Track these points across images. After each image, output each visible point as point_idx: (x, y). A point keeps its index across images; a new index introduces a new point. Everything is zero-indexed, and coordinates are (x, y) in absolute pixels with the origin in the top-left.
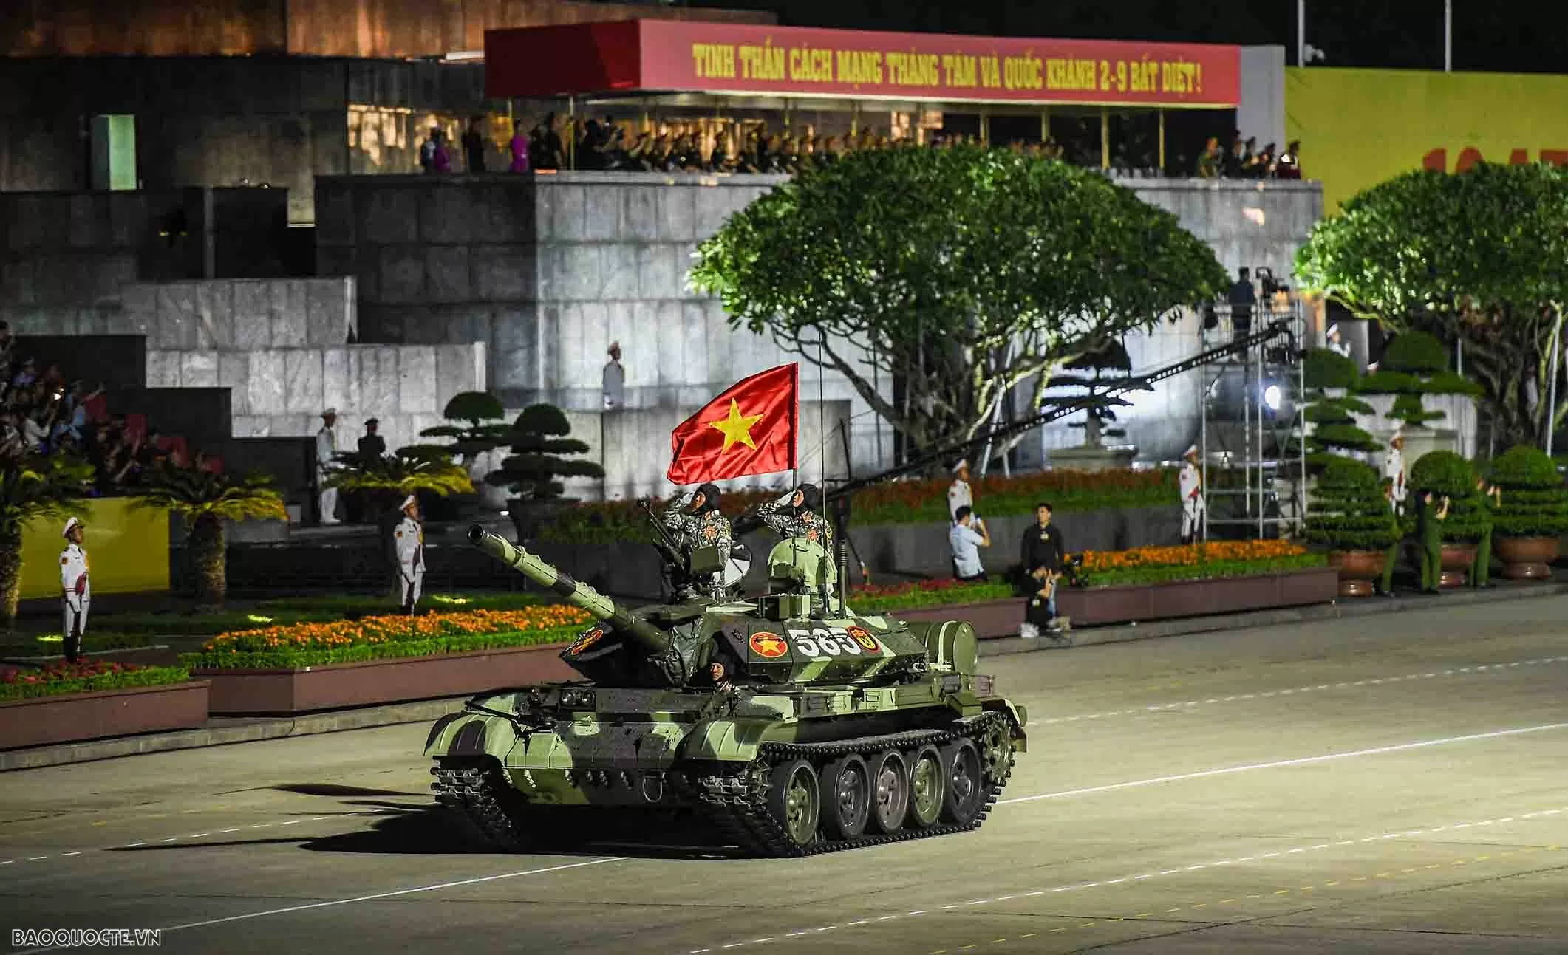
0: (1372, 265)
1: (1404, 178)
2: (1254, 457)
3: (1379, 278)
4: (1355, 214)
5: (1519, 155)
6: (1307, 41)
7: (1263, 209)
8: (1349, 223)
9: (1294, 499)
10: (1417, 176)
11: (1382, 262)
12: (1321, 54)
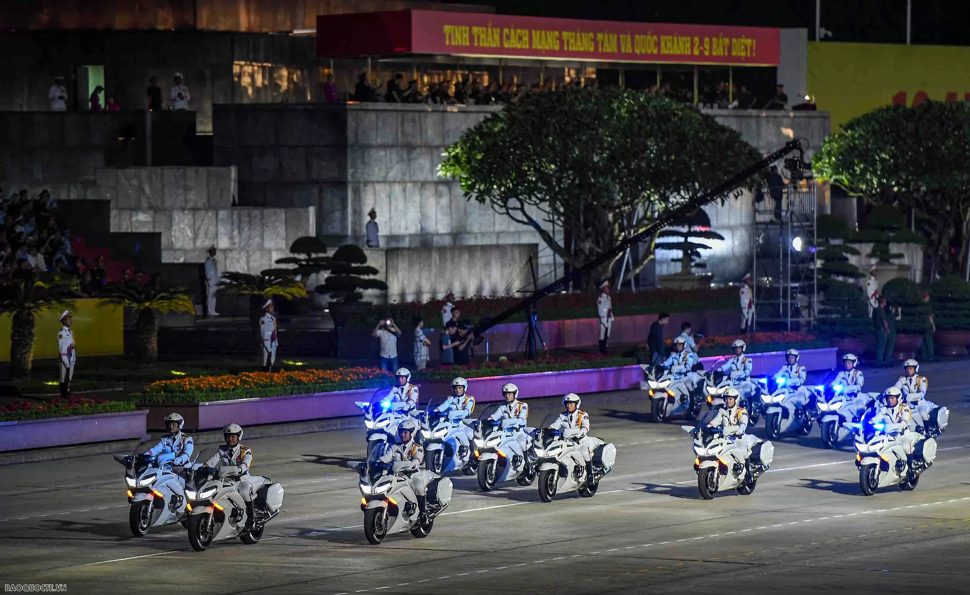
0: (860, 163)
1: (880, 110)
2: (785, 281)
3: (864, 172)
4: (849, 132)
5: (952, 96)
6: (821, 25)
7: (792, 129)
8: (846, 137)
9: (809, 307)
10: (888, 109)
11: (866, 162)
12: (830, 34)
